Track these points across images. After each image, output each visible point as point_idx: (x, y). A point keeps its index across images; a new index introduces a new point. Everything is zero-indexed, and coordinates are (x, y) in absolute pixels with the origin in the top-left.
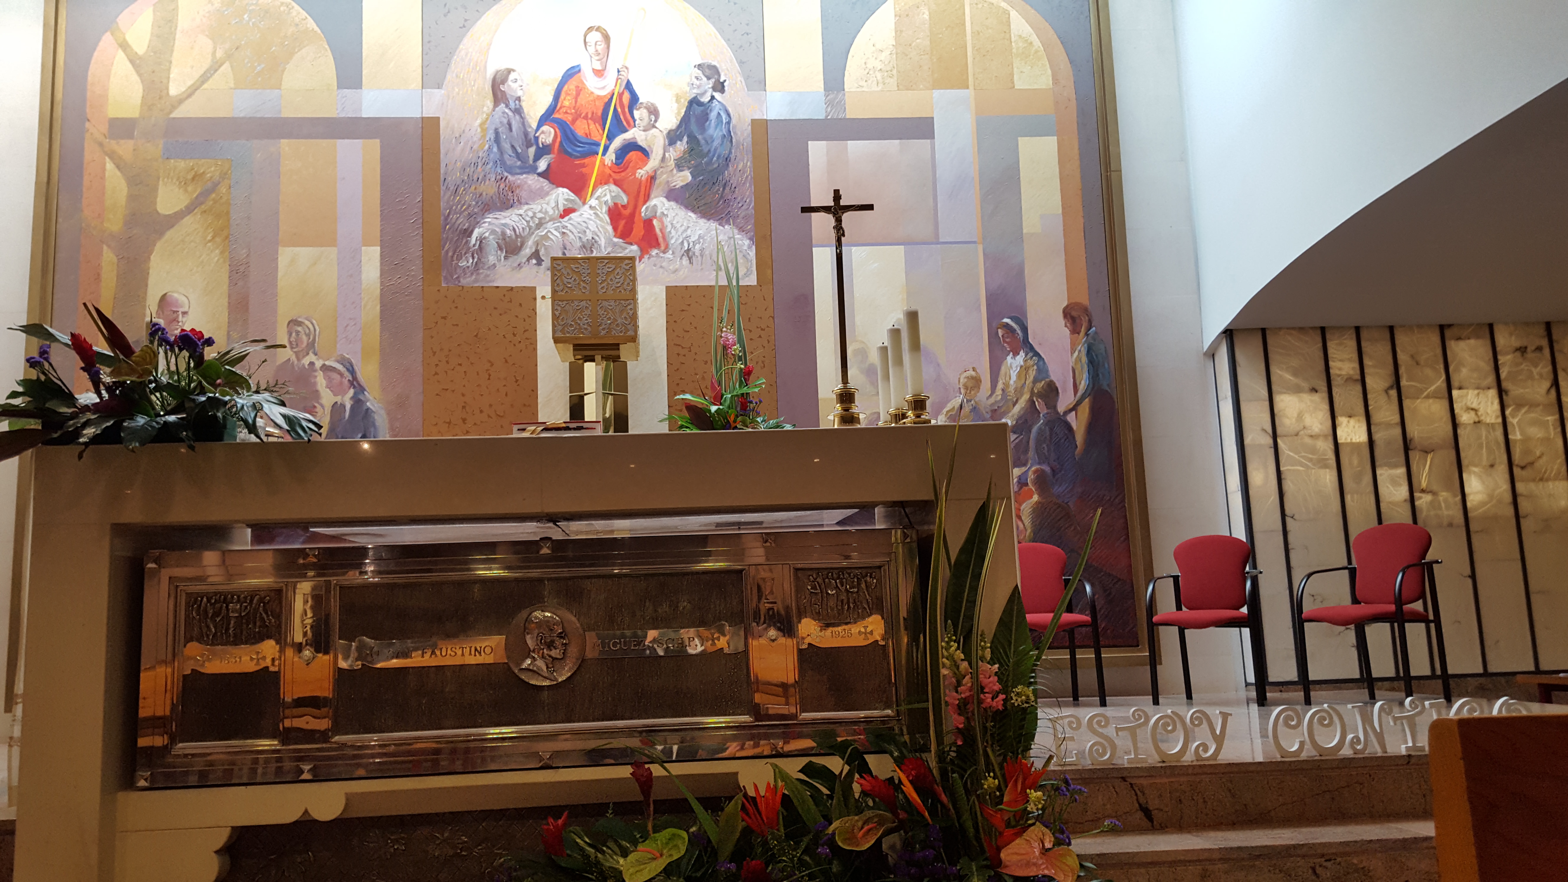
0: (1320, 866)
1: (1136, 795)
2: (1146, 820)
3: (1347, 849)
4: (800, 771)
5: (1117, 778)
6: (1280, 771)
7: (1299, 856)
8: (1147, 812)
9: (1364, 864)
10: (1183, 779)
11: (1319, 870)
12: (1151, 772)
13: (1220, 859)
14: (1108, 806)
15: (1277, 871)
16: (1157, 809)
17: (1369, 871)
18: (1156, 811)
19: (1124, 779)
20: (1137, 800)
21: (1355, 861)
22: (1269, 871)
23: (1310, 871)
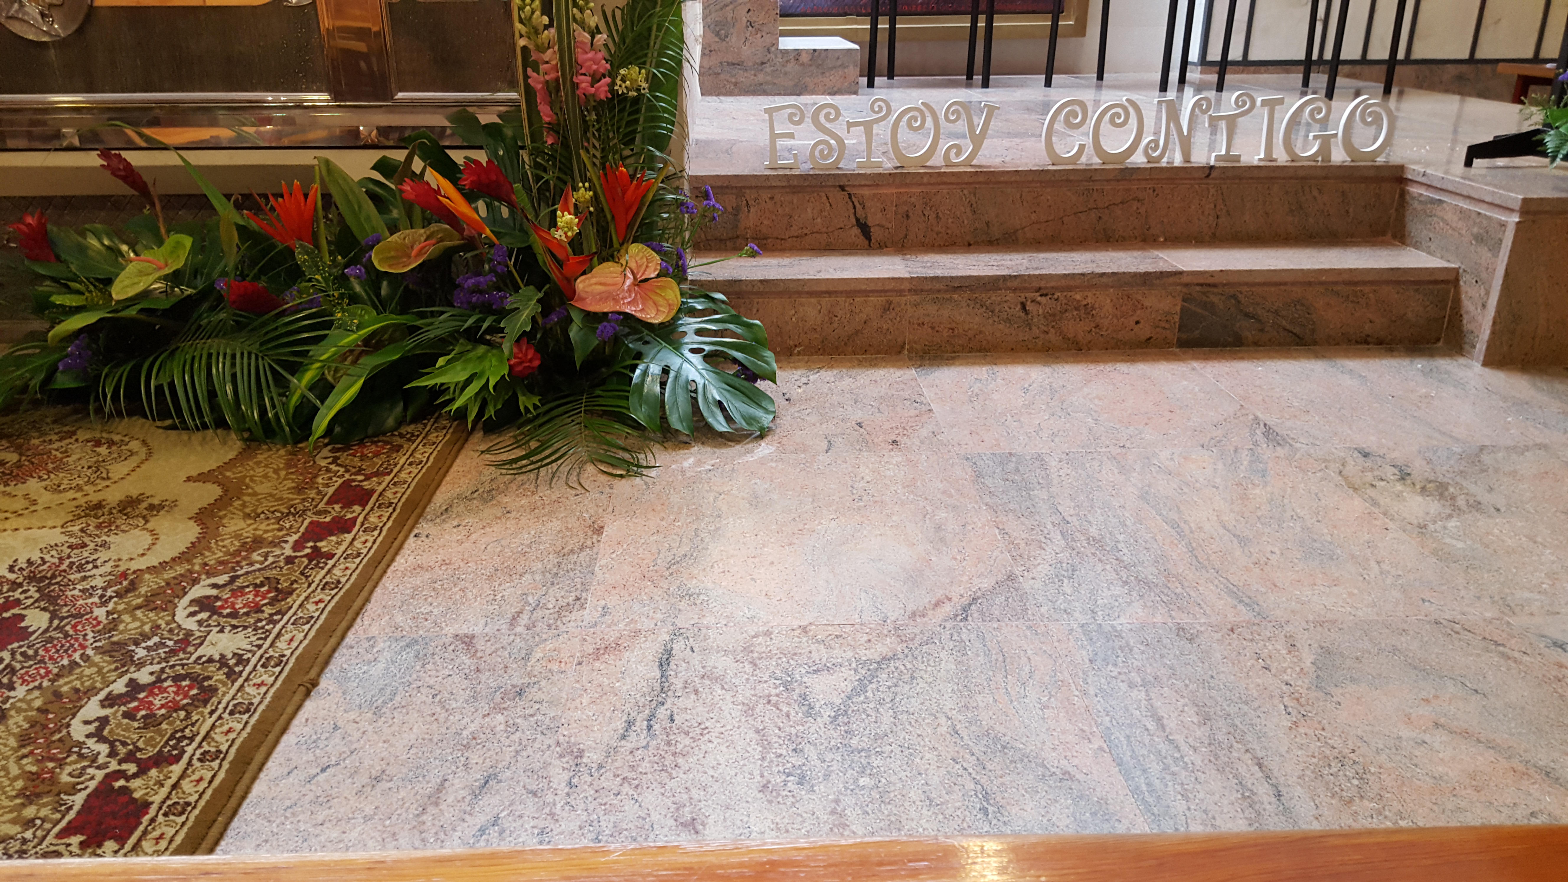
0: (1033, 301)
1: (855, 207)
2: (862, 237)
3: (1072, 283)
4: (373, 168)
5: (834, 186)
6: (1041, 182)
7: (1009, 289)
8: (865, 229)
9: (1089, 300)
10: (916, 190)
11: (1030, 306)
12: (878, 180)
13: (910, 290)
14: (819, 220)
15: (978, 306)
16: (878, 225)
17: (1093, 308)
18: (877, 228)
19: (842, 188)
20: (855, 213)
21: (1078, 297)
22: (968, 305)
23: (1019, 306)
